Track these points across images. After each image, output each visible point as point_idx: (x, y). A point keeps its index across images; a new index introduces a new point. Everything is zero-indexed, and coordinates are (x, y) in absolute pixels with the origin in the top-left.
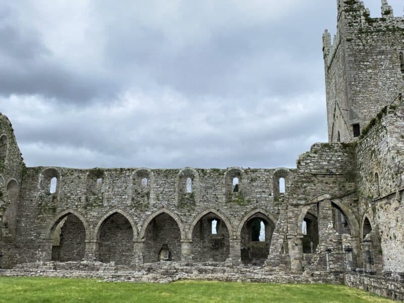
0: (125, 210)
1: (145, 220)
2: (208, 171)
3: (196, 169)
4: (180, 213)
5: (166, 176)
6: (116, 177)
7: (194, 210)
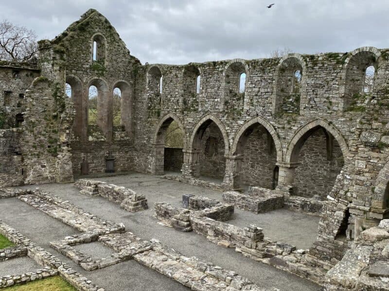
0: (217, 116)
1: (236, 132)
2: (320, 58)
3: (302, 56)
4: (277, 125)
5: (263, 70)
6: (209, 74)
7: (295, 121)
